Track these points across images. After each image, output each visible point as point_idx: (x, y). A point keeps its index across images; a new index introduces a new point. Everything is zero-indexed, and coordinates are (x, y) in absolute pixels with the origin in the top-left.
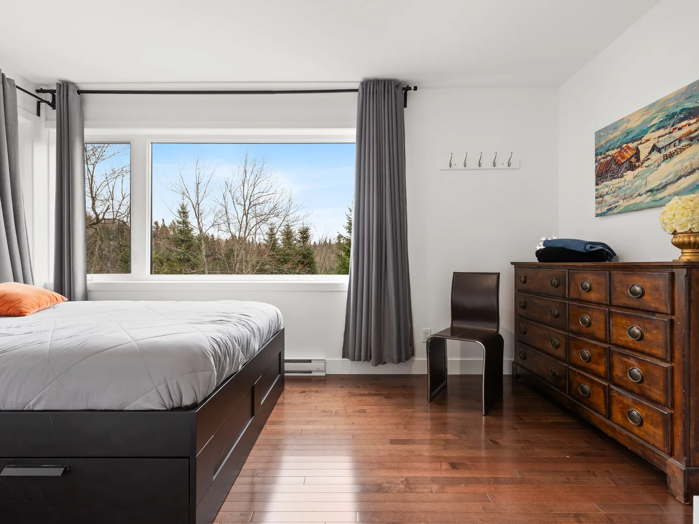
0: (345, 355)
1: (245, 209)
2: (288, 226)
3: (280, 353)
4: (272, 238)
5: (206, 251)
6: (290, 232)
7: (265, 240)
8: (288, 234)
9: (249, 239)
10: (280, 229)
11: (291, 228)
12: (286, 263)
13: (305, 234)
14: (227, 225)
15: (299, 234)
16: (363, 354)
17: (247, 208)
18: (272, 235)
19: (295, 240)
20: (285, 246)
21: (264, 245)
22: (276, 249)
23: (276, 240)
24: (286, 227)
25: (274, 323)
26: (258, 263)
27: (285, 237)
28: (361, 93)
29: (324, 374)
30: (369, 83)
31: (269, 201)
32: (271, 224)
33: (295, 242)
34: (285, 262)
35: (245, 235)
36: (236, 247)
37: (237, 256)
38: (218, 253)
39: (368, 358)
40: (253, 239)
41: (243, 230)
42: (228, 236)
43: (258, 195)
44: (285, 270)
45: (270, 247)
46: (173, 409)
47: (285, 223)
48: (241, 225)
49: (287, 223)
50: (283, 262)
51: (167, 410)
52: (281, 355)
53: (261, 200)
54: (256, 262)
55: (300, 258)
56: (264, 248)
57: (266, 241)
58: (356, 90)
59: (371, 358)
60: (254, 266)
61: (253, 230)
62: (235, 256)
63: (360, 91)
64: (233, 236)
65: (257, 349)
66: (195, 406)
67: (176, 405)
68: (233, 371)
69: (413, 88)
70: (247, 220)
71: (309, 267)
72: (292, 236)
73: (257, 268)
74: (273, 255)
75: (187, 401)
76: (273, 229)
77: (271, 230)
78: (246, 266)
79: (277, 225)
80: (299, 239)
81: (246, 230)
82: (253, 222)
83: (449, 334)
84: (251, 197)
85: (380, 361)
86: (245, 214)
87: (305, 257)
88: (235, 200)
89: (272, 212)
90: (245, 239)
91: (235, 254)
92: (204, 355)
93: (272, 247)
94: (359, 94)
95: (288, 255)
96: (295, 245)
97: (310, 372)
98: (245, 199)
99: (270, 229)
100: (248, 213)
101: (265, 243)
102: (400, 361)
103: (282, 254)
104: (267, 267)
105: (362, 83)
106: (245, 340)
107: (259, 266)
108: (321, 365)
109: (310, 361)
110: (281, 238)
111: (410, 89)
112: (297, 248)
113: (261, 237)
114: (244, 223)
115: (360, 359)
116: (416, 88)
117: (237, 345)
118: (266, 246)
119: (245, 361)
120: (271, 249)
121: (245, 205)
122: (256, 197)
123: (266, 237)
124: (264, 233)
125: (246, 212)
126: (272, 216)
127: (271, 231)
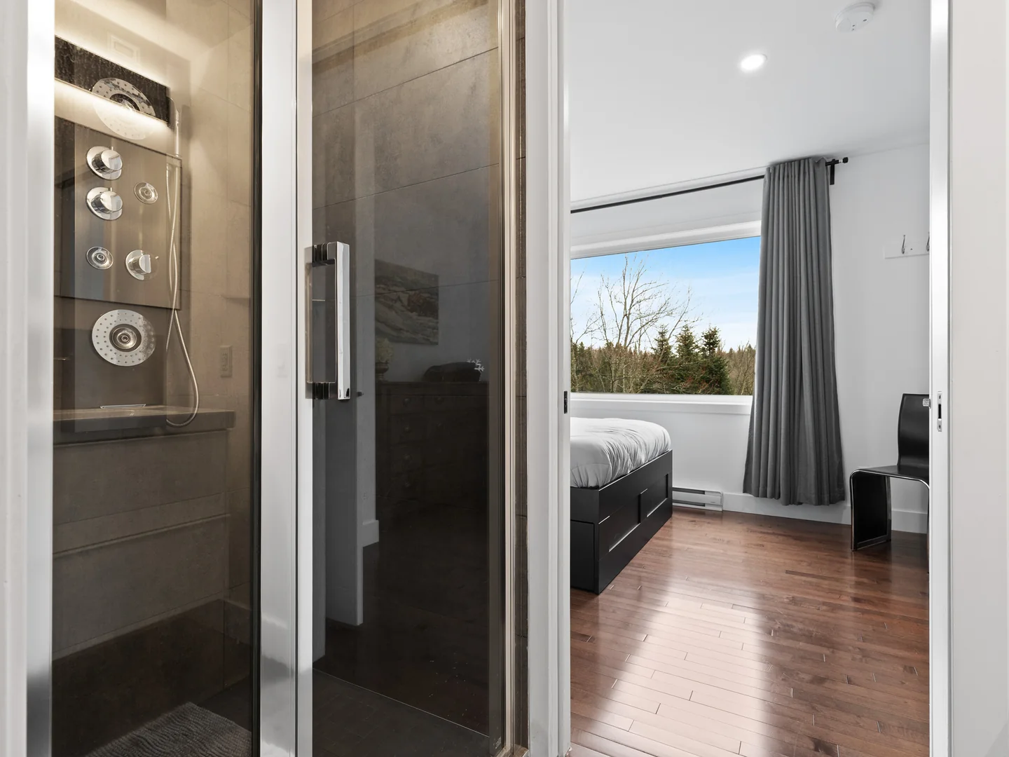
0: (746, 489)
1: (625, 309)
2: (687, 328)
3: (667, 476)
4: (663, 345)
5: (577, 366)
6: (689, 336)
7: (652, 348)
8: (687, 341)
9: (632, 347)
10: (674, 333)
11: (691, 331)
12: (682, 381)
13: (711, 339)
14: (602, 330)
15: (703, 338)
16: (769, 490)
17: (628, 308)
18: (663, 342)
19: (697, 347)
20: (682, 356)
21: (652, 355)
22: (668, 361)
23: (670, 348)
24: (684, 329)
25: (660, 443)
26: (643, 380)
27: (681, 344)
28: (767, 180)
29: (721, 510)
30: (778, 167)
31: (659, 295)
32: (662, 327)
33: (697, 350)
34: (682, 378)
35: (625, 344)
36: (614, 359)
37: (616, 371)
38: (590, 368)
39: (775, 495)
40: (636, 347)
41: (623, 336)
42: (603, 345)
43: (644, 288)
44: (681, 391)
45: (660, 358)
46: (582, 488)
47: (682, 324)
48: (620, 330)
49: (684, 324)
50: (679, 379)
51: (578, 488)
52: (668, 478)
53: (647, 295)
54: (640, 379)
55: (702, 373)
56: (651, 359)
57: (655, 349)
58: (762, 177)
59: (779, 497)
60: (637, 385)
61: (637, 336)
62: (613, 372)
63: (766, 177)
64: (609, 345)
65: (643, 461)
66: (597, 487)
67: (584, 486)
68: (623, 473)
69: (842, 161)
70: (628, 323)
71: (717, 387)
72: (691, 343)
73: (642, 387)
74: (664, 369)
75: (592, 484)
76: (664, 333)
77: (662, 334)
78: (626, 385)
79: (670, 328)
80: (703, 346)
81: (627, 336)
82: (635, 326)
83: (896, 471)
84: (634, 291)
85: (792, 500)
86: (626, 315)
87: (711, 372)
88: (613, 297)
89: (662, 309)
90: (626, 348)
91: (613, 369)
92: (603, 452)
93: (663, 358)
94: (765, 182)
95: (687, 369)
96: (697, 354)
97: (704, 505)
98: (626, 294)
99: (660, 333)
100: (629, 314)
101: (653, 352)
102: (820, 502)
103: (678, 368)
104: (655, 386)
105: (769, 169)
106: (633, 450)
107: (644, 384)
108: (717, 499)
109: (703, 492)
110: (677, 345)
111: (837, 162)
112: (699, 359)
113: (648, 345)
114: (625, 327)
115: (765, 496)
116: (845, 160)
117: (626, 452)
118: (654, 357)
119: (633, 468)
120: (662, 361)
121: (625, 303)
122: (640, 291)
123: (655, 345)
124: (652, 339)
125: (628, 313)
126: (662, 315)
127: (663, 336)
